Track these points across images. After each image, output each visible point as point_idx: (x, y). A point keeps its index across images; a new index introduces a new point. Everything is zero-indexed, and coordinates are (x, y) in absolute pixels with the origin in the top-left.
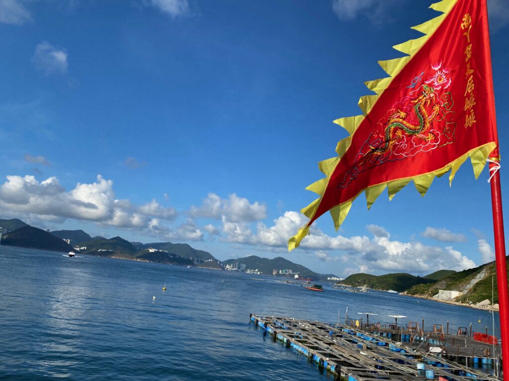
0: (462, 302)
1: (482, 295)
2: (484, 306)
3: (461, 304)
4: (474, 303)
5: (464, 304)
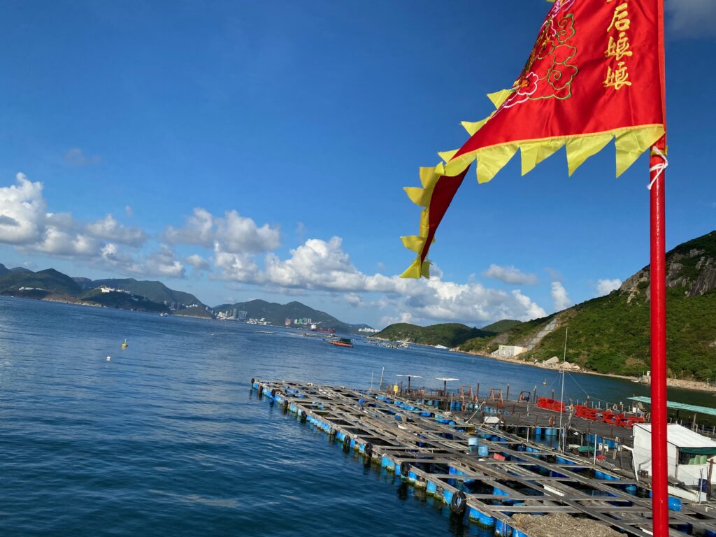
0: (526, 361)
1: (550, 352)
2: (551, 364)
3: (524, 363)
4: (540, 361)
5: (528, 363)
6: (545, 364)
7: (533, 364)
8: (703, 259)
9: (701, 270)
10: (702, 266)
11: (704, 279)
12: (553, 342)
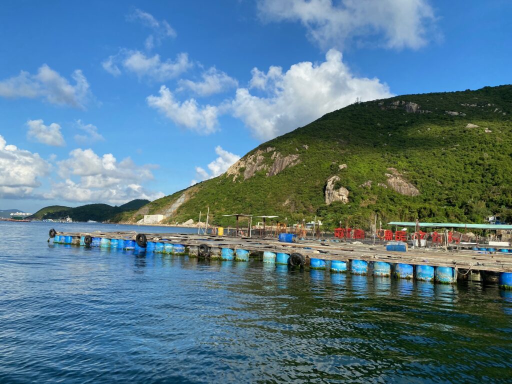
0: (169, 224)
1: (187, 216)
2: (189, 224)
4: (181, 223)
6: (184, 225)
7: (175, 225)
8: (275, 153)
9: (274, 160)
10: (275, 158)
11: (276, 165)
12: (187, 210)
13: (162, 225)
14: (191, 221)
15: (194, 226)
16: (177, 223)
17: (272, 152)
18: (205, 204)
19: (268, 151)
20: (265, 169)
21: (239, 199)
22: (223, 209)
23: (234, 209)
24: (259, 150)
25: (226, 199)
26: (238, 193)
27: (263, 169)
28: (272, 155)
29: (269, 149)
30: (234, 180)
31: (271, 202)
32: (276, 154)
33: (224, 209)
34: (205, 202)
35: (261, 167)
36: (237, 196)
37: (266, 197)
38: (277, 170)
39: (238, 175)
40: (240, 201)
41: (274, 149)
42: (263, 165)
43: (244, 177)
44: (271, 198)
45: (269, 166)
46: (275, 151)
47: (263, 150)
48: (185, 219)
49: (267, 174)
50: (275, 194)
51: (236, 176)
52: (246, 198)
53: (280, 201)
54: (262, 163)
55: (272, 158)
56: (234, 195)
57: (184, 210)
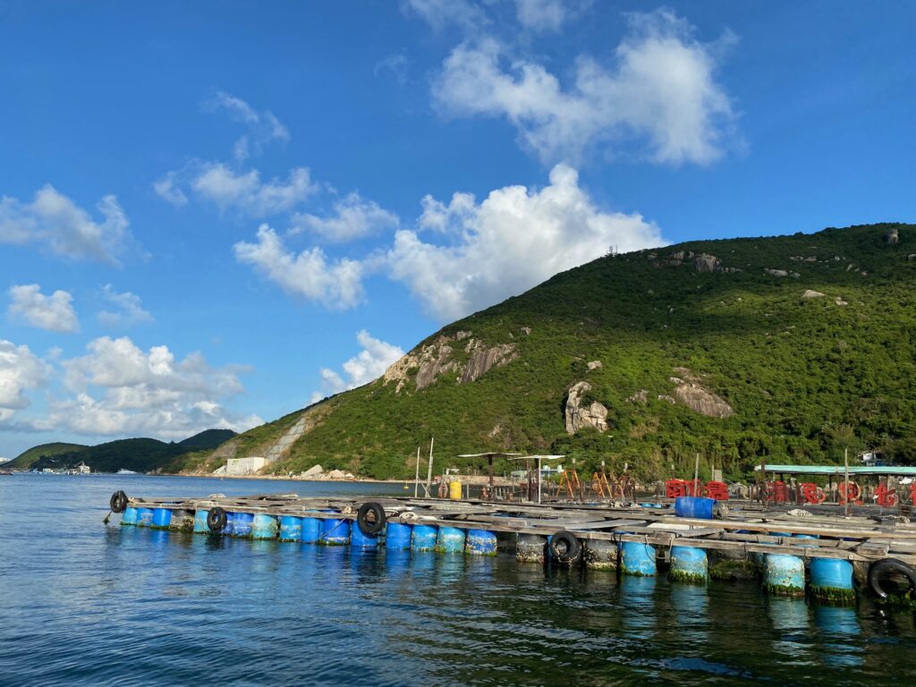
0: (276, 475)
1: (307, 460)
2: (313, 475)
5: (280, 477)
6: (306, 475)
7: (288, 477)
8: (472, 341)
9: (471, 353)
10: (472, 349)
11: (474, 363)
12: (309, 448)
13: (262, 477)
14: (318, 468)
15: (324, 478)
16: (291, 473)
17: (467, 340)
18: (344, 437)
19: (459, 339)
20: (455, 370)
21: (407, 426)
22: (379, 445)
23: (399, 445)
24: (443, 337)
25: (383, 426)
26: (405, 415)
27: (450, 370)
28: (466, 344)
29: (461, 335)
30: (397, 391)
31: (468, 431)
32: (475, 342)
33: (381, 445)
34: (344, 431)
35: (446, 367)
36: (404, 420)
37: (457, 421)
38: (477, 372)
39: (405, 381)
40: (409, 430)
41: (470, 334)
42: (450, 364)
43: (416, 385)
44: (467, 422)
45: (462, 365)
46: (471, 337)
47: (451, 337)
48: (305, 464)
49: (458, 379)
50: (474, 416)
51: (401, 383)
52: (421, 424)
53: (483, 428)
54: (449, 359)
55: (467, 350)
56: (399, 419)
57: (303, 447)
